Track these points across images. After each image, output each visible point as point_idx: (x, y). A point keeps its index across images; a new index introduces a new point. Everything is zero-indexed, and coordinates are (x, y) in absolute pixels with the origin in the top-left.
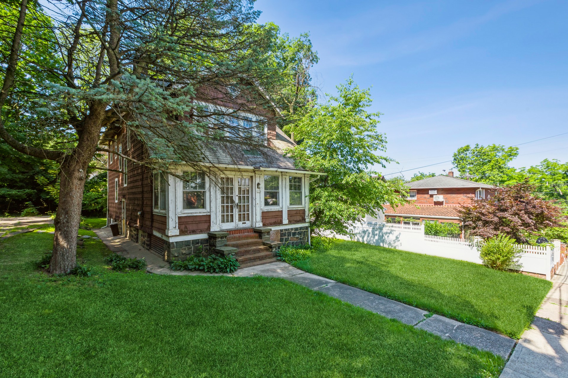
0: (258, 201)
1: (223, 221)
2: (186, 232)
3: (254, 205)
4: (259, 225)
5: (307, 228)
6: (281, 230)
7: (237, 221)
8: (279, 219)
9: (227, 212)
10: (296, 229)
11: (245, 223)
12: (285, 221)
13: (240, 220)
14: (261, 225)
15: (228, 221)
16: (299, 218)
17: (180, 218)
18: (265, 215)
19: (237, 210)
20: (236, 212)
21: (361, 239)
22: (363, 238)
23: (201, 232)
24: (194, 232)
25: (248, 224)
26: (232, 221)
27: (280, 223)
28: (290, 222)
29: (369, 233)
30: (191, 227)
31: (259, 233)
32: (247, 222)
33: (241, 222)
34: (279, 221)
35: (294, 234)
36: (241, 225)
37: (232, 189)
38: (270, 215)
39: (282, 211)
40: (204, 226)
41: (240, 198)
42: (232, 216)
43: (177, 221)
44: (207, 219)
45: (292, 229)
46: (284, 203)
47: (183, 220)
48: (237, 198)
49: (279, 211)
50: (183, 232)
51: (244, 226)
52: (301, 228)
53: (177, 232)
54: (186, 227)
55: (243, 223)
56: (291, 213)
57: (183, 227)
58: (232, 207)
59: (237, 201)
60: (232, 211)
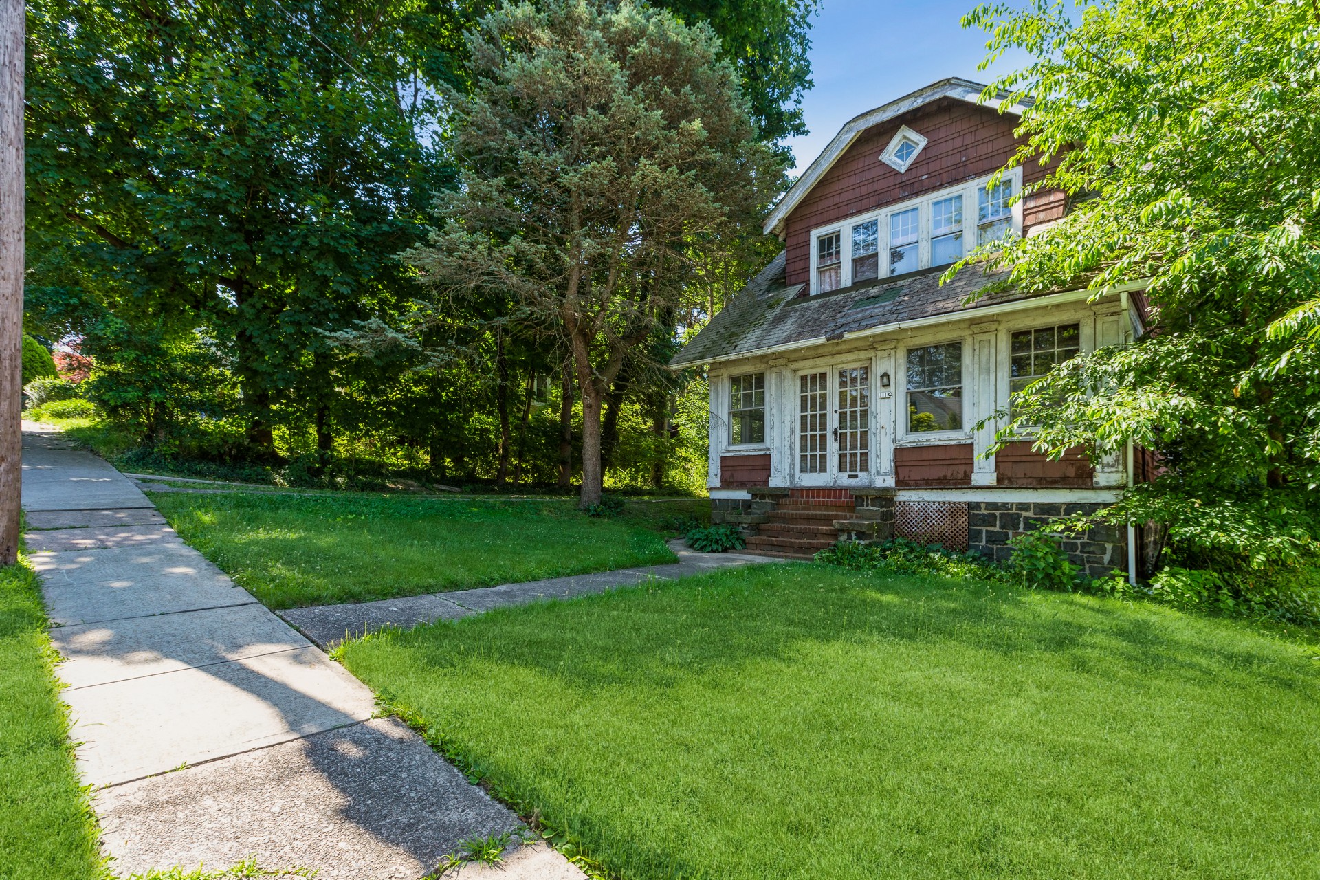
0: (882, 420)
1: (803, 470)
2: (732, 483)
3: (874, 430)
4: (887, 482)
6: (970, 505)
7: (836, 470)
8: (962, 469)
9: (813, 448)
10: (1047, 508)
11: (856, 476)
12: (984, 472)
13: (841, 468)
14: (891, 482)
15: (813, 470)
16: (1056, 470)
17: (723, 459)
18: (905, 457)
19: (837, 445)
20: (833, 447)
23: (754, 486)
24: (743, 486)
25: (862, 479)
26: (823, 469)
27: (964, 482)
28: (1004, 481)
30: (740, 476)
31: (884, 498)
32: (861, 474)
33: (845, 475)
34: (961, 475)
36: (844, 480)
37: (824, 398)
38: (925, 456)
39: (972, 444)
40: (760, 475)
41: (843, 416)
42: (823, 457)
43: (719, 464)
44: (764, 463)
45: (1024, 507)
47: (728, 463)
48: (837, 416)
49: (959, 446)
50: (726, 484)
51: (853, 482)
52: (1072, 507)
53: (719, 483)
54: (732, 476)
55: (850, 476)
56: (1009, 452)
57: (728, 474)
58: (823, 437)
59: (836, 425)
60: (824, 447)
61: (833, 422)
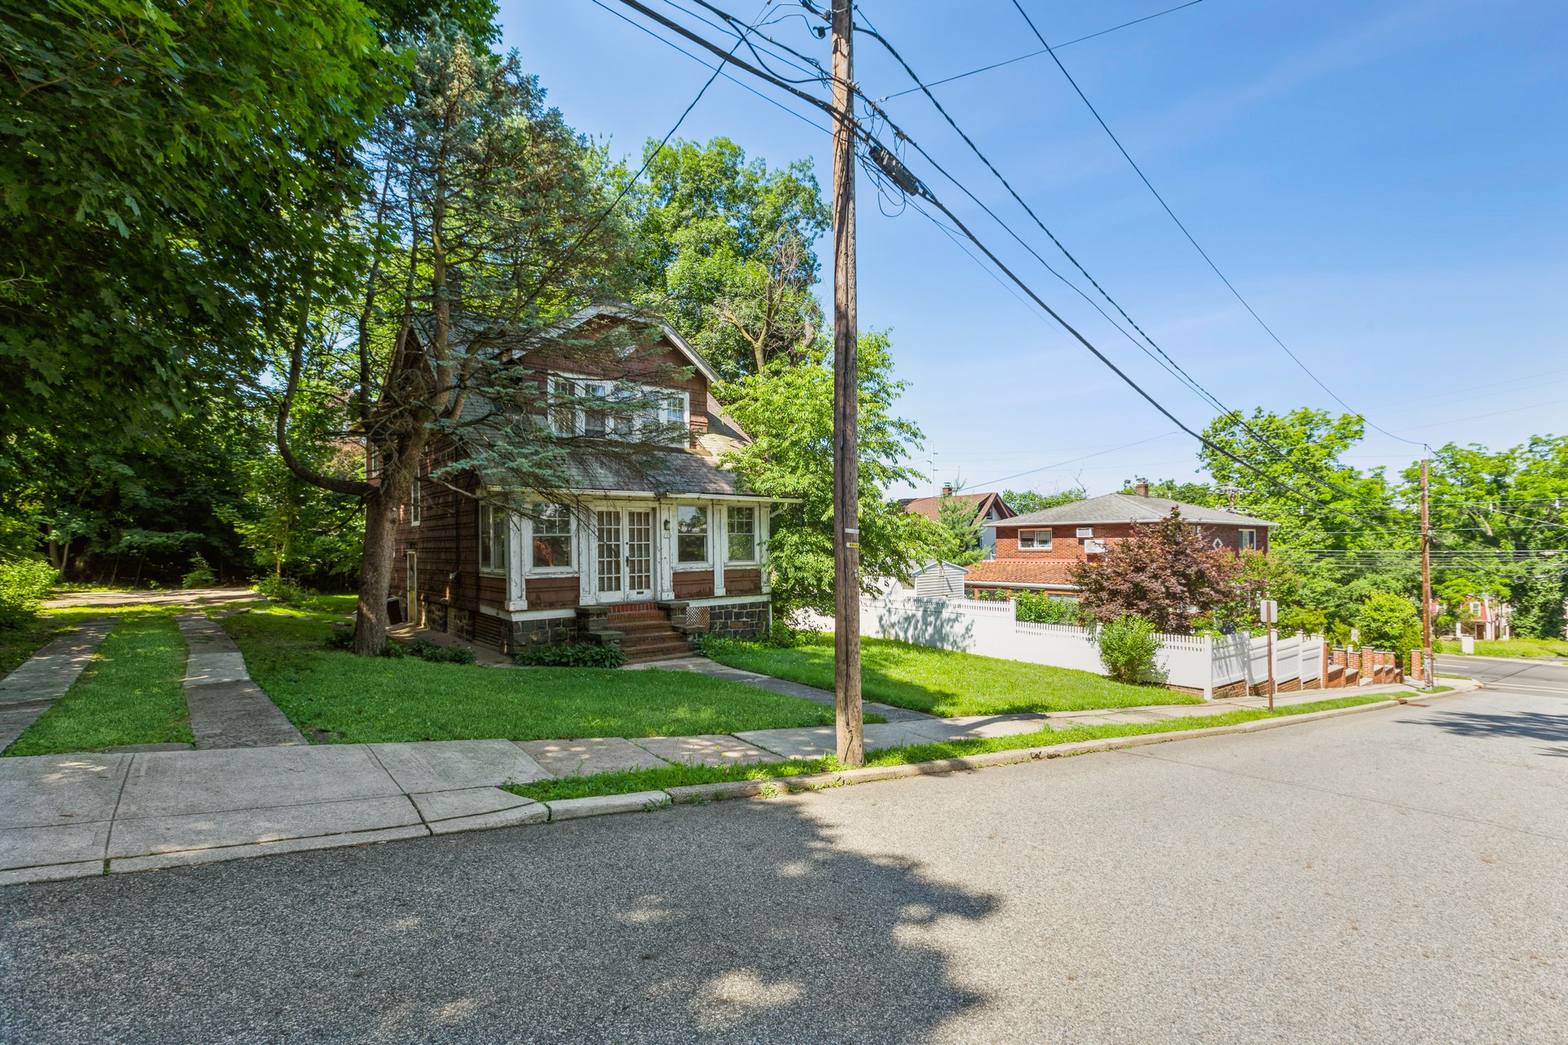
0: (665, 553)
1: (602, 589)
2: (539, 604)
3: (658, 559)
4: (668, 596)
5: (765, 604)
6: (712, 608)
7: (627, 588)
8: (708, 586)
9: (610, 572)
10: (743, 606)
11: (642, 593)
12: (720, 589)
13: (632, 587)
14: (672, 596)
15: (610, 589)
16: (747, 585)
17: (527, 581)
18: (679, 579)
19: (627, 569)
20: (625, 571)
21: (902, 635)
22: (906, 632)
23: (563, 606)
24: (551, 606)
25: (647, 595)
26: (618, 588)
27: (709, 594)
28: (730, 593)
29: (917, 621)
30: (546, 597)
31: (665, 609)
32: (646, 591)
33: (635, 592)
34: (708, 591)
35: (738, 616)
36: (634, 596)
37: (617, 531)
38: (689, 578)
39: (713, 571)
40: (570, 596)
41: (632, 547)
42: (618, 579)
43: (524, 587)
44: (574, 584)
45: (734, 606)
46: (717, 558)
47: (533, 585)
48: (627, 547)
49: (706, 572)
50: (533, 606)
51: (641, 597)
52: (752, 605)
53: (524, 605)
54: (538, 597)
55: (638, 593)
56: (730, 576)
57: (533, 596)
58: (618, 564)
59: (627, 553)
60: (618, 571)
61: (625, 551)
